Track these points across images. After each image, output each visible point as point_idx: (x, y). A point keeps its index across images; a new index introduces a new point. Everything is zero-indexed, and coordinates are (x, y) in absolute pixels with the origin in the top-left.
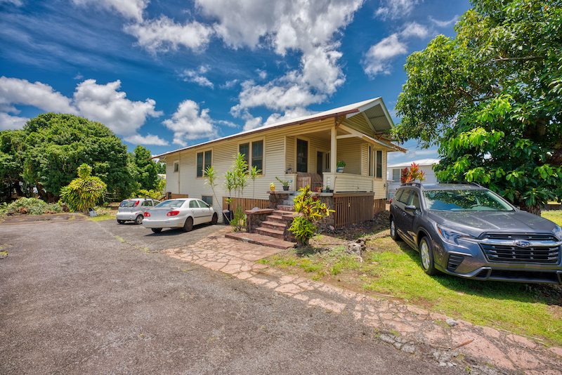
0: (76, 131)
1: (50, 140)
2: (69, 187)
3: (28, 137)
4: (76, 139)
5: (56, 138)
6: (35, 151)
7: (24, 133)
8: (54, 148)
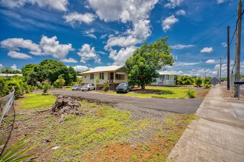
0: (55, 65)
1: (48, 68)
2: (56, 82)
3: (41, 67)
4: (55, 67)
5: (50, 67)
6: (44, 71)
7: (40, 66)
8: (50, 71)
